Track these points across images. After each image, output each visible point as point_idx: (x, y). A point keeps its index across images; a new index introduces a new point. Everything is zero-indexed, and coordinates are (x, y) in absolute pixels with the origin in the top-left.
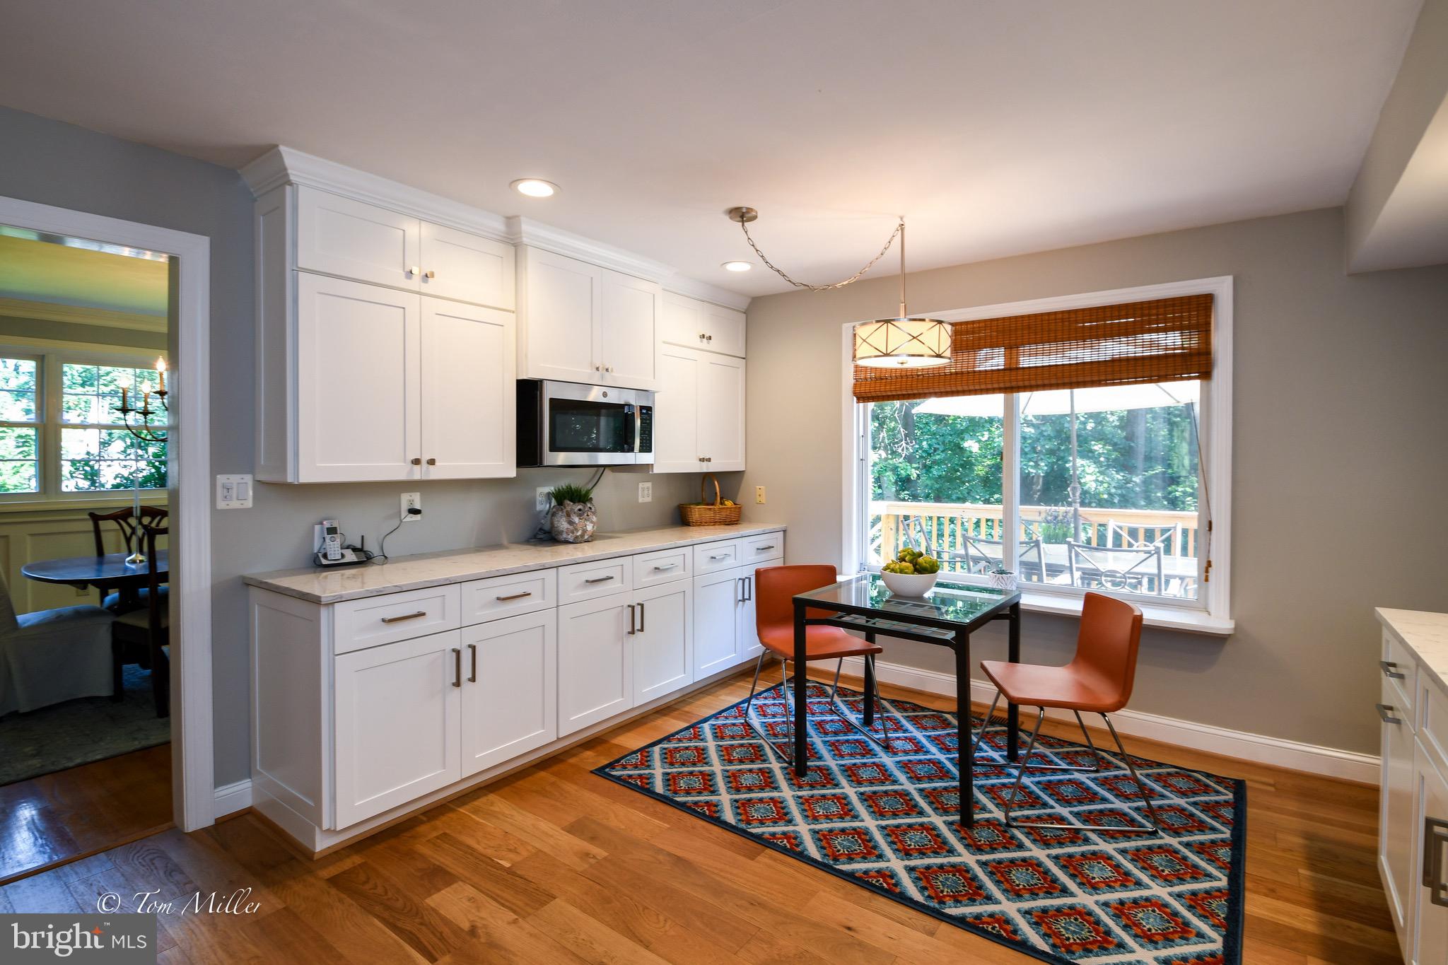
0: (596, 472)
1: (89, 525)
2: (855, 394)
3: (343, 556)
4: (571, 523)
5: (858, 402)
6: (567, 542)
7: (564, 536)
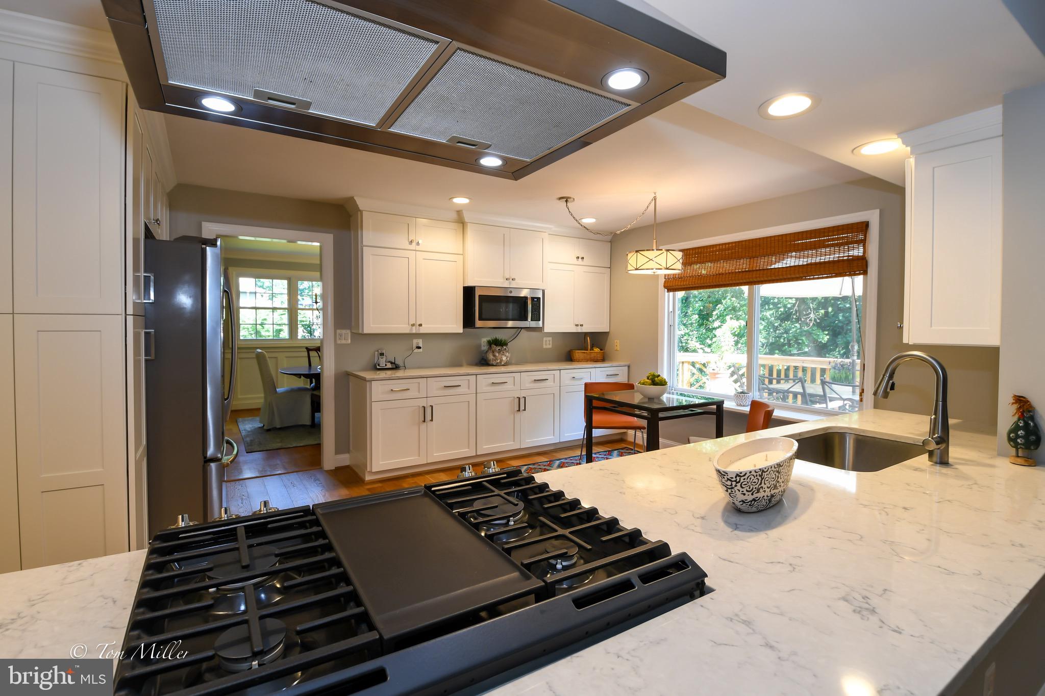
0: (517, 330)
1: (306, 354)
2: (665, 287)
3: (386, 365)
4: (494, 356)
5: (668, 291)
6: (493, 365)
7: (492, 362)
